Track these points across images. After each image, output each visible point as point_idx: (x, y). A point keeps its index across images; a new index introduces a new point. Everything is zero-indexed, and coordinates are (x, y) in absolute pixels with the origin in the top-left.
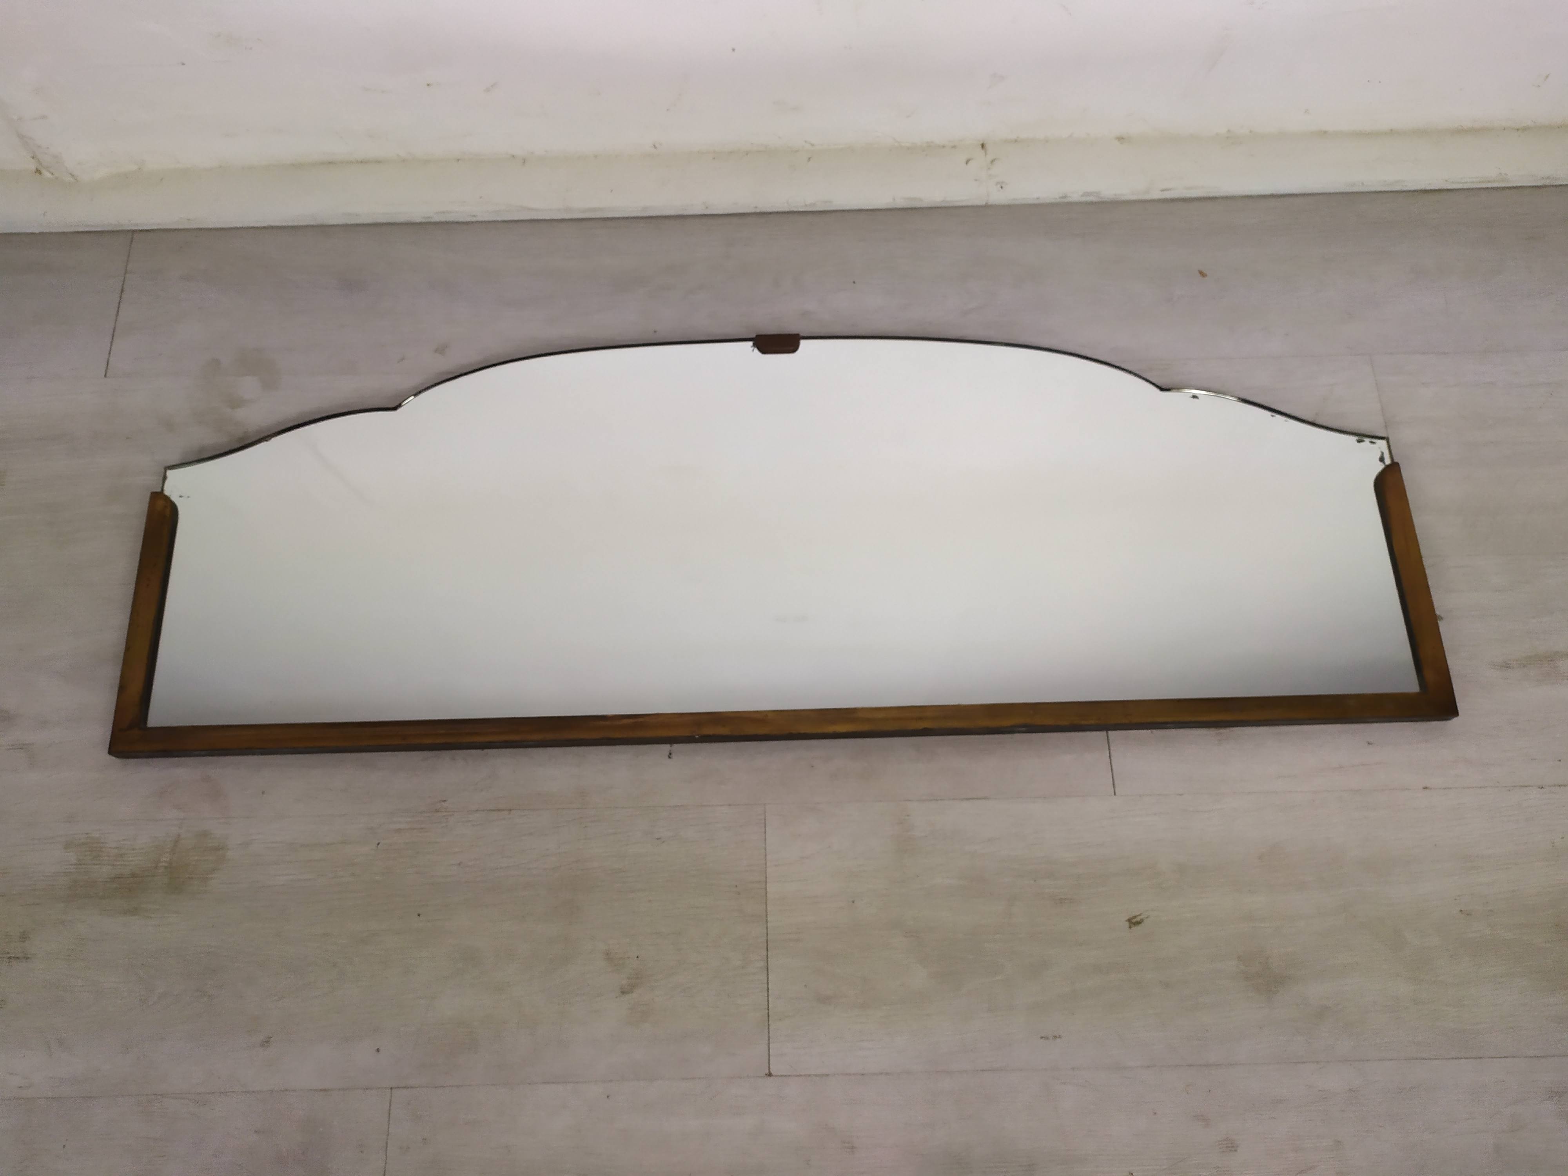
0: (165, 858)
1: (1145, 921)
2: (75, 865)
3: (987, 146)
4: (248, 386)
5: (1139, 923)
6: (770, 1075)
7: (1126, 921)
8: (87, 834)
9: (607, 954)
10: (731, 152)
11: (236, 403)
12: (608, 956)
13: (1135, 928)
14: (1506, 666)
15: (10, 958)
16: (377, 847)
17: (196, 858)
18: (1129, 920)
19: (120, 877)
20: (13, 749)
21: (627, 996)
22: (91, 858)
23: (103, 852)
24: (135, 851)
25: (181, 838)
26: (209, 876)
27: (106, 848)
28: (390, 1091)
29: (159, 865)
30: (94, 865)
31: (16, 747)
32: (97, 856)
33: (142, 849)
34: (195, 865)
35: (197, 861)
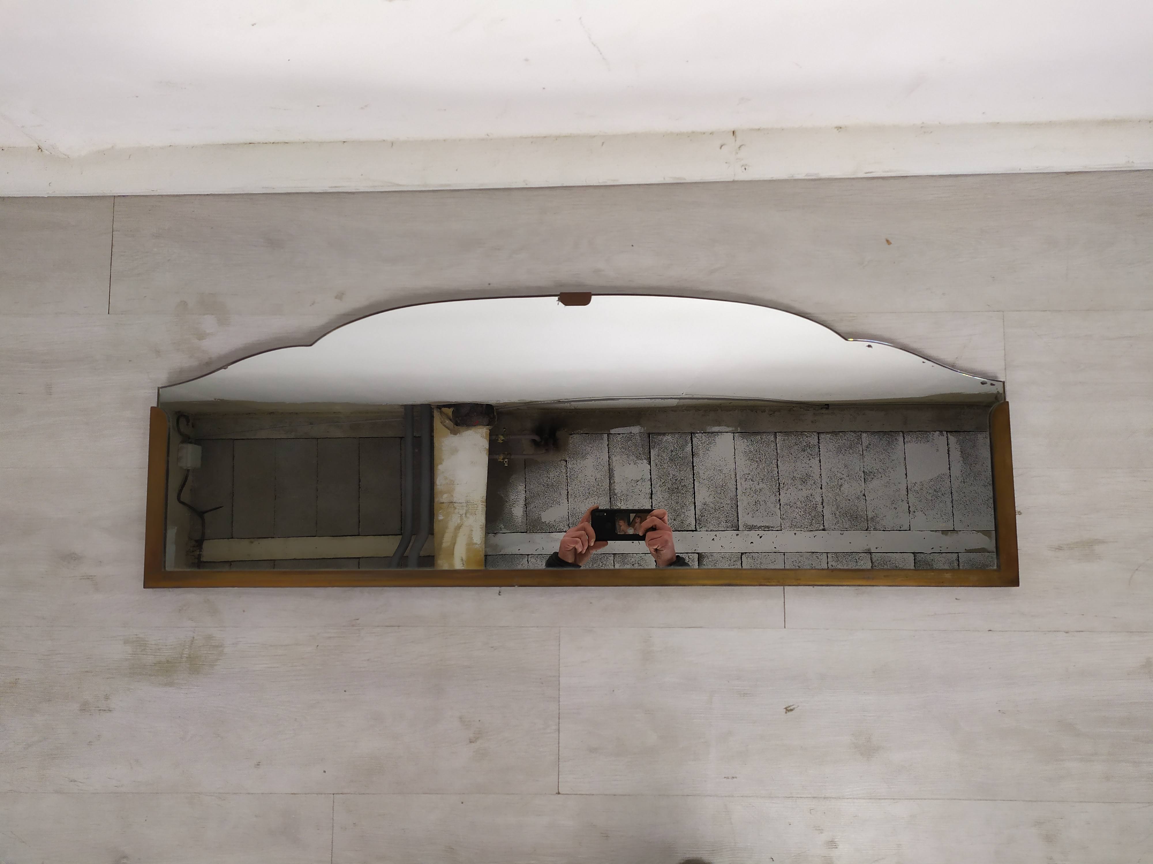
0: (186, 651)
1: (795, 709)
2: (131, 654)
3: (737, 133)
4: (209, 323)
5: (791, 710)
6: (559, 793)
7: (784, 709)
8: (136, 635)
9: (461, 718)
10: (545, 137)
11: (202, 336)
12: (462, 720)
13: (789, 714)
14: (1060, 548)
15: (100, 710)
16: (317, 648)
17: (205, 652)
18: (786, 708)
19: (160, 662)
20: (83, 579)
21: (473, 744)
22: (141, 650)
23: (148, 647)
24: (167, 647)
25: (195, 639)
26: (215, 664)
27: (149, 644)
28: (333, 795)
29: (183, 656)
30: (143, 654)
31: (85, 578)
32: (144, 649)
33: (172, 645)
34: (205, 656)
35: (206, 654)
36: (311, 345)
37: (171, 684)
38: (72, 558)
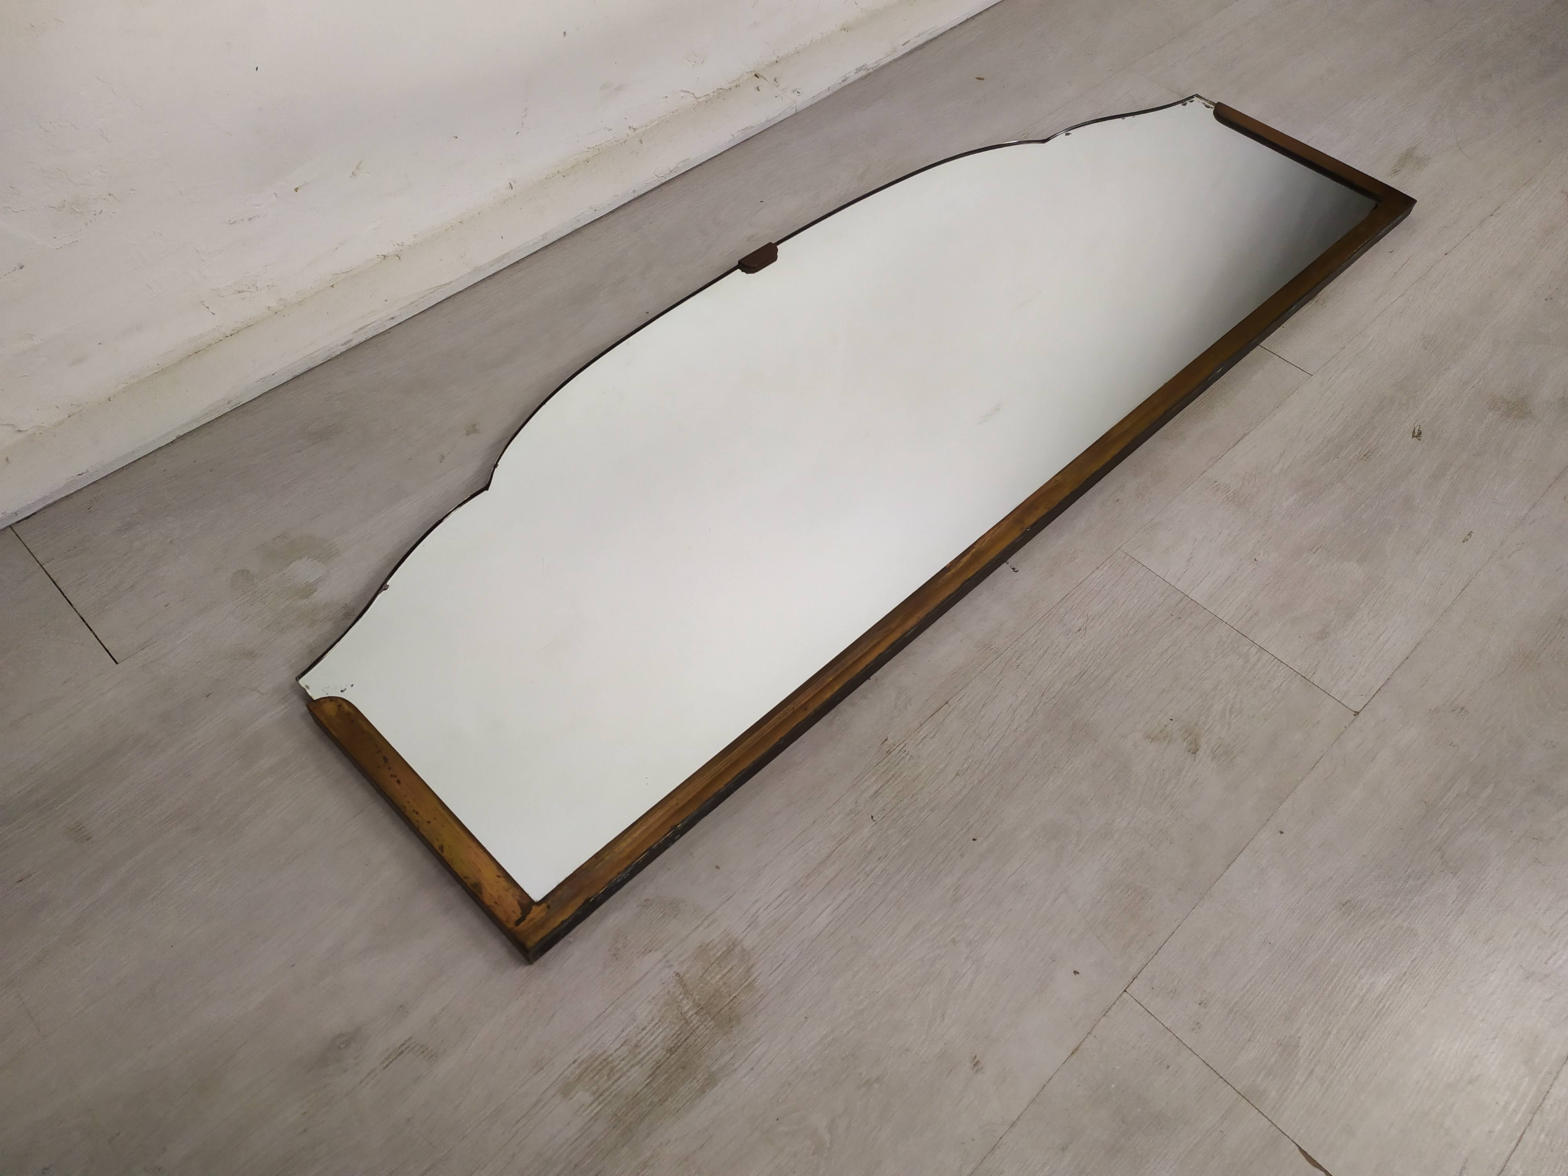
0: (687, 1005)
1: (1421, 430)
2: (593, 1102)
3: (760, 73)
4: (304, 570)
5: (1420, 433)
6: (1357, 713)
7: (1412, 437)
8: (574, 1062)
9: (1149, 737)
11: (308, 591)
12: (1151, 738)
13: (1423, 437)
14: (1396, 172)
16: (874, 821)
17: (719, 976)
19: (658, 1065)
20: (391, 1062)
21: (1200, 753)
22: (606, 1078)
23: (613, 1061)
24: (648, 1029)
25: (681, 974)
26: (753, 978)
27: (611, 1055)
28: (1125, 995)
29: (687, 1017)
30: (616, 1081)
31: (393, 1057)
32: (612, 1070)
33: (652, 1020)
34: (725, 983)
35: (722, 978)
36: (486, 488)
37: (711, 1081)
38: (340, 1048)
